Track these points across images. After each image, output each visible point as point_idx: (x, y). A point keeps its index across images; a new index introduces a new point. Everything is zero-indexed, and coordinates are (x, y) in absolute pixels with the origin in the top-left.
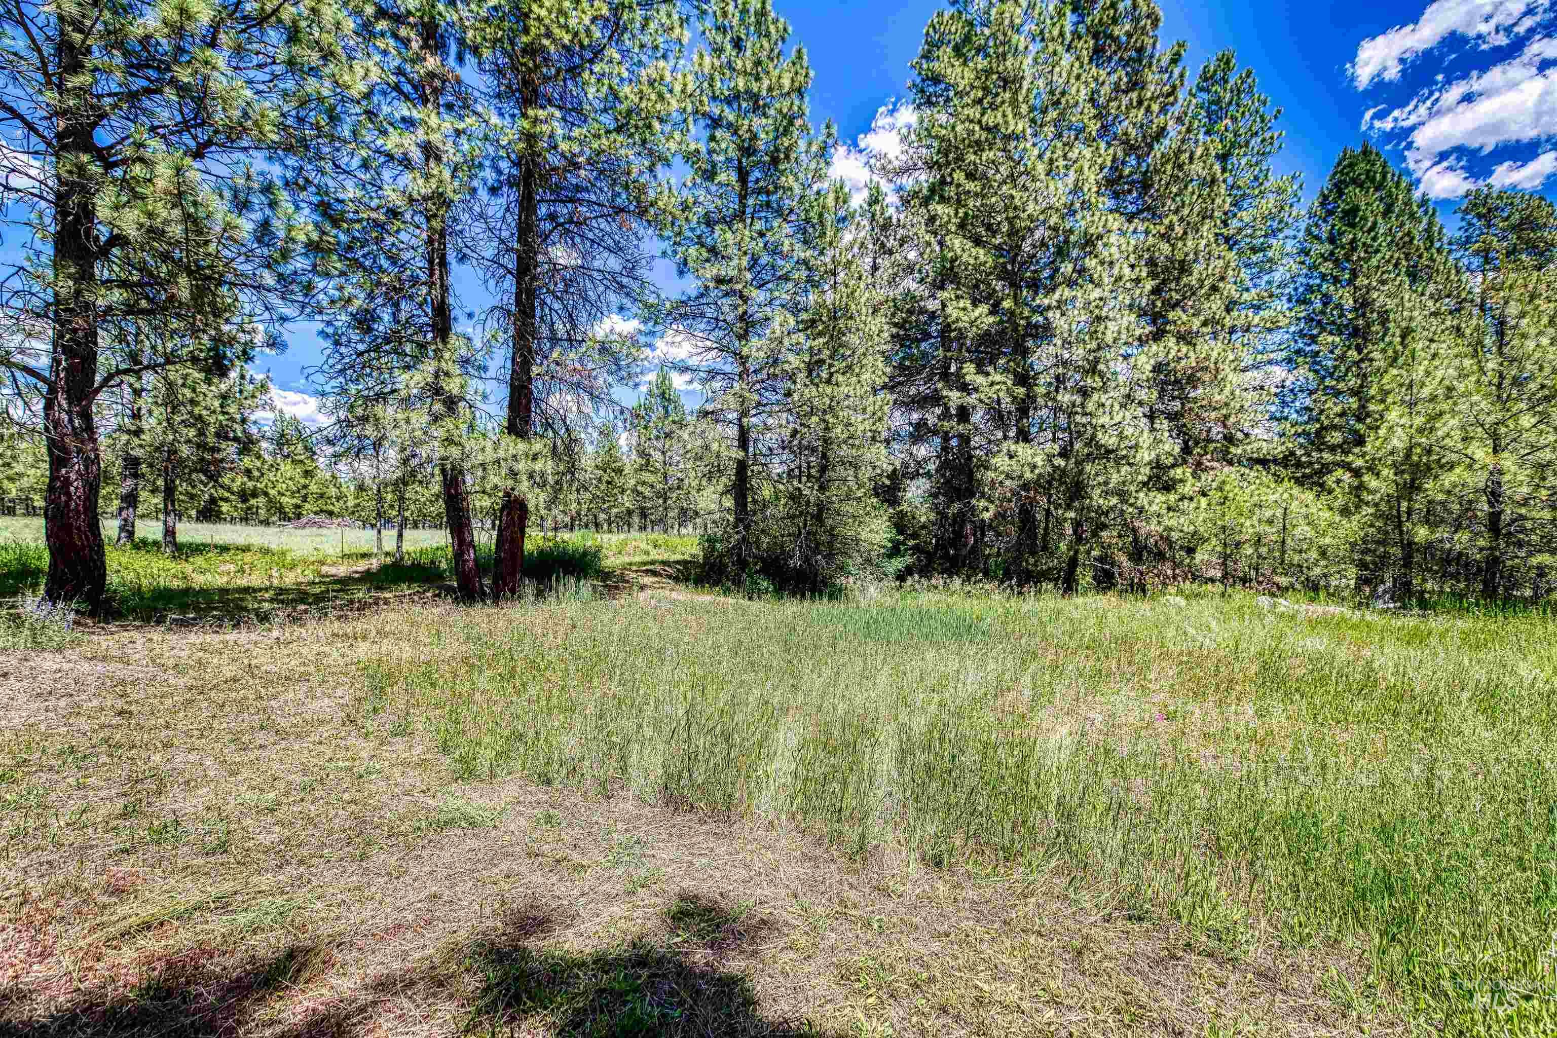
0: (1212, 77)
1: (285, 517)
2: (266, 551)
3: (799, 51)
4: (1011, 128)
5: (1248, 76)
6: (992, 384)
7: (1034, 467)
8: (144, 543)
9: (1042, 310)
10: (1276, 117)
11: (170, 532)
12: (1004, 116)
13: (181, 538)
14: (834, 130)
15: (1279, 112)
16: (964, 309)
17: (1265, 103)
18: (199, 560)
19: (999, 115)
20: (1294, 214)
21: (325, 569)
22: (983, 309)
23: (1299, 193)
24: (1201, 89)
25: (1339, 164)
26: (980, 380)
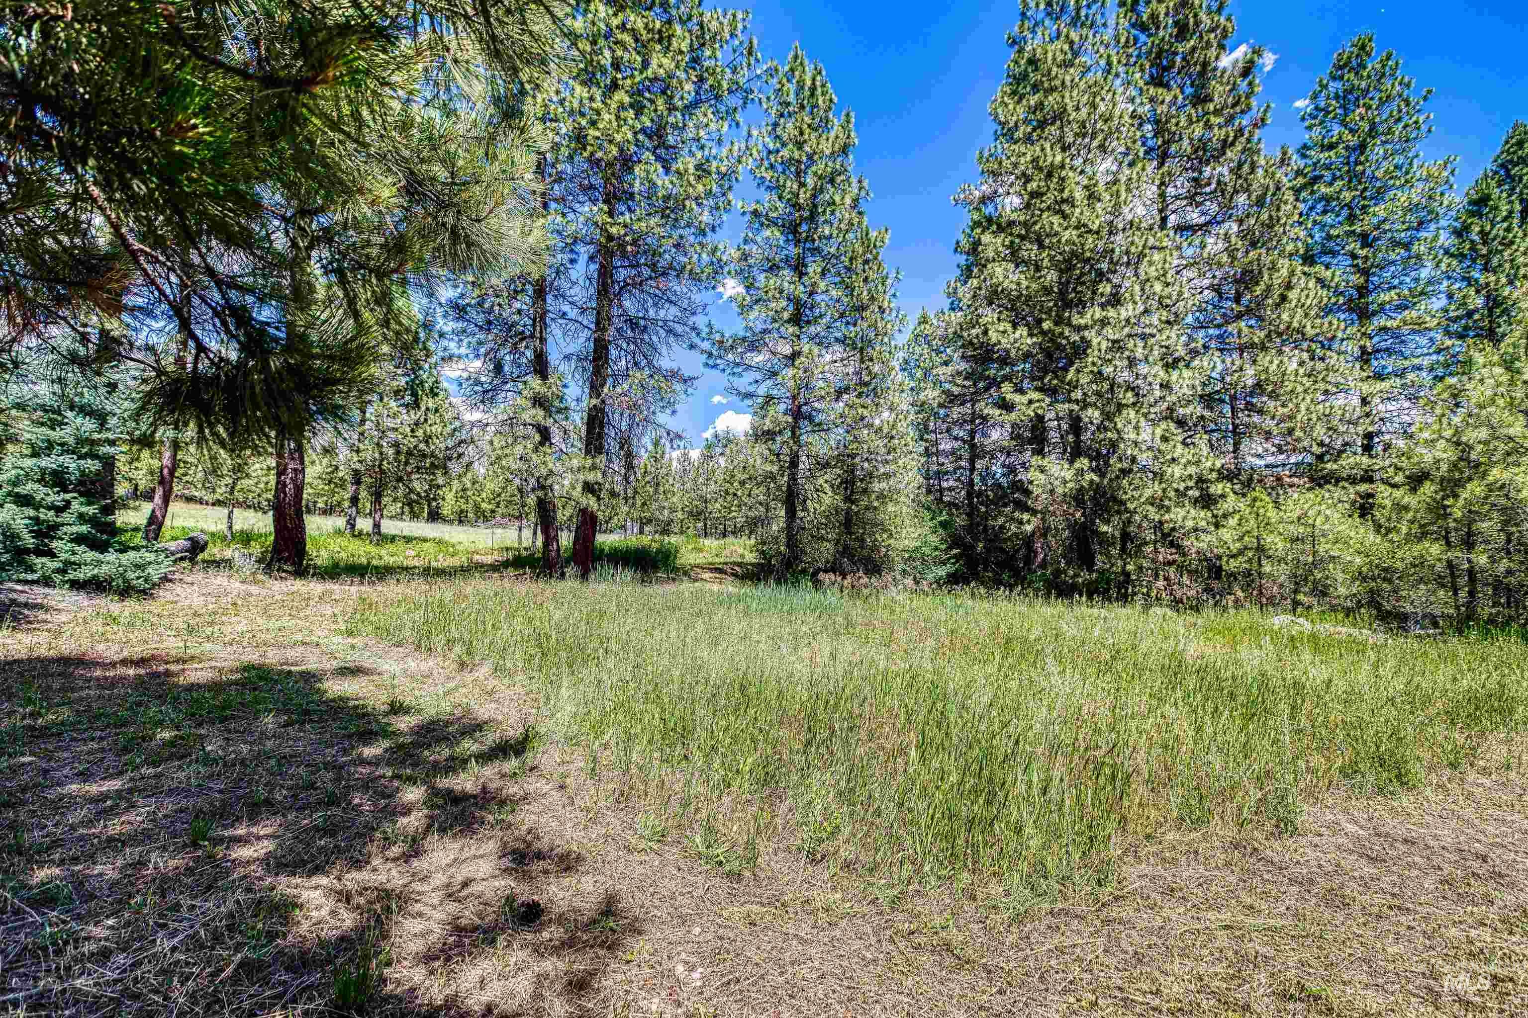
0: (1345, 65)
1: (486, 519)
2: (440, 542)
3: (848, 115)
4: (1050, 159)
5: (1388, 59)
6: (1030, 402)
7: (1065, 482)
8: (360, 533)
9: (1079, 329)
10: (1425, 99)
11: (377, 526)
12: (1043, 150)
13: (384, 530)
14: (865, 183)
15: (1430, 92)
16: (1004, 332)
17: (1408, 85)
18: (391, 548)
19: (1038, 149)
20: (1446, 203)
21: (476, 557)
22: (1022, 331)
23: (1452, 179)
24: (1334, 78)
25: (1507, 142)
26: (1017, 398)
